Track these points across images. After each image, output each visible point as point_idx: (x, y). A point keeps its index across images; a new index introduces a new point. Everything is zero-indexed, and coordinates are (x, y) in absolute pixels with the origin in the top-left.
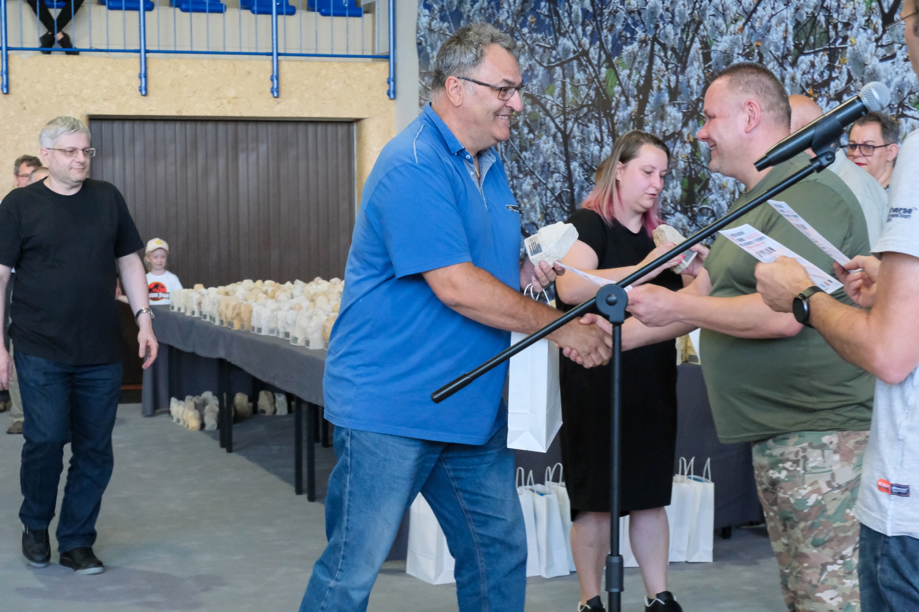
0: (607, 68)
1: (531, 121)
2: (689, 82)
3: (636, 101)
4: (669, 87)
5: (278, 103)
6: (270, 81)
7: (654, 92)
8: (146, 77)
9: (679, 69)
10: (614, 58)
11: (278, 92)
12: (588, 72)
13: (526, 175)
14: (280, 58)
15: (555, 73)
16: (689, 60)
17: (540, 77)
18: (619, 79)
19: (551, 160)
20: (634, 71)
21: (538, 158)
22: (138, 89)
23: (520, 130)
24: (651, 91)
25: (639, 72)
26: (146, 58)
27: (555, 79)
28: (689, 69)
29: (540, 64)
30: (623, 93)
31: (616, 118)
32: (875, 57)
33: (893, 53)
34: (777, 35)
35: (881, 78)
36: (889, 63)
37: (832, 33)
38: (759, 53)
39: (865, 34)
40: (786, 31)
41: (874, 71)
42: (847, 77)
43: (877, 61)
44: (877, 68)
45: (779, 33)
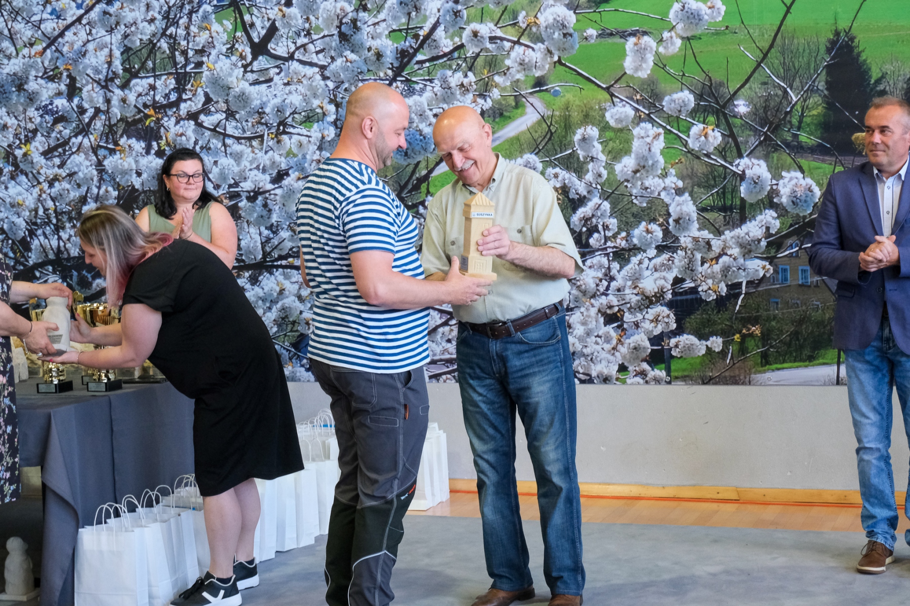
32: (243, 82)
33: (267, 78)
34: (96, 60)
35: (252, 101)
36: (264, 86)
37: (180, 59)
38: (69, 76)
39: (228, 61)
40: (111, 56)
41: (243, 94)
42: (203, 99)
43: (247, 84)
44: (247, 91)
45: (100, 58)
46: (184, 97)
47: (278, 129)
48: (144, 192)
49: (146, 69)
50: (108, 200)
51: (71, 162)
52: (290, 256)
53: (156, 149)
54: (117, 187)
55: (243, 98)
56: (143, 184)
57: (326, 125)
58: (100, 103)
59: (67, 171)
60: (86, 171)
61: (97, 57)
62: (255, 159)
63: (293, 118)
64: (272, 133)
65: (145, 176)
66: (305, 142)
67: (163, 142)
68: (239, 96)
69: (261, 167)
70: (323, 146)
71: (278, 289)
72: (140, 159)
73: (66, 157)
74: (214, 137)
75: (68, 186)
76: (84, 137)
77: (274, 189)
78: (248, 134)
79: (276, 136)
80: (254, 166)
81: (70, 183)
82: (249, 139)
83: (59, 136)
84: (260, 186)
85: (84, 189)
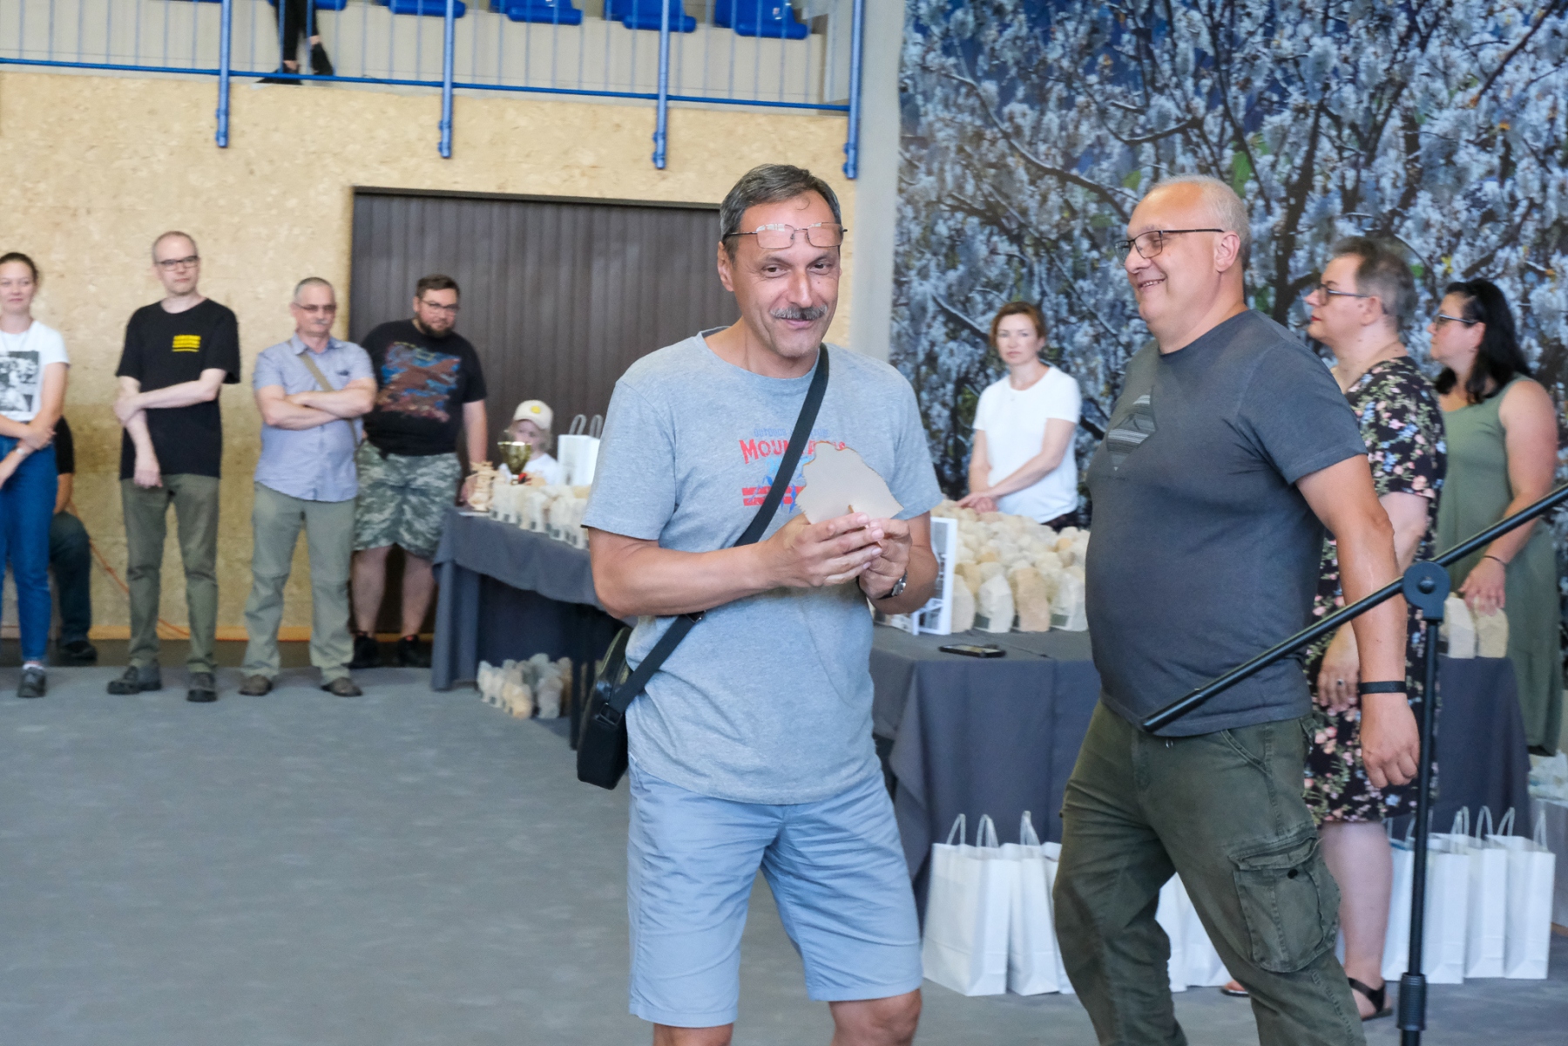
0: (1236, 149)
1: (1096, 229)
2: (1377, 181)
3: (1283, 207)
4: (1342, 188)
5: (664, 178)
6: (652, 142)
7: (1316, 196)
8: (450, 126)
9: (1362, 160)
10: (1247, 134)
11: (663, 159)
12: (1200, 155)
13: (1082, 319)
14: (671, 103)
15: (1141, 152)
16: (1380, 146)
17: (1115, 158)
18: (1254, 170)
19: (1128, 297)
20: (1282, 159)
21: (1105, 293)
22: (436, 146)
23: (1074, 243)
24: (1310, 193)
25: (1291, 161)
26: (452, 96)
27: (1140, 163)
28: (1378, 161)
29: (1117, 137)
30: (1261, 193)
34: (1536, 115)
38: (1505, 143)
40: (1555, 107)
54: (1540, 339)
58: (1535, 191)
61: (1538, 110)
76: (1511, 249)
83: (1484, 245)
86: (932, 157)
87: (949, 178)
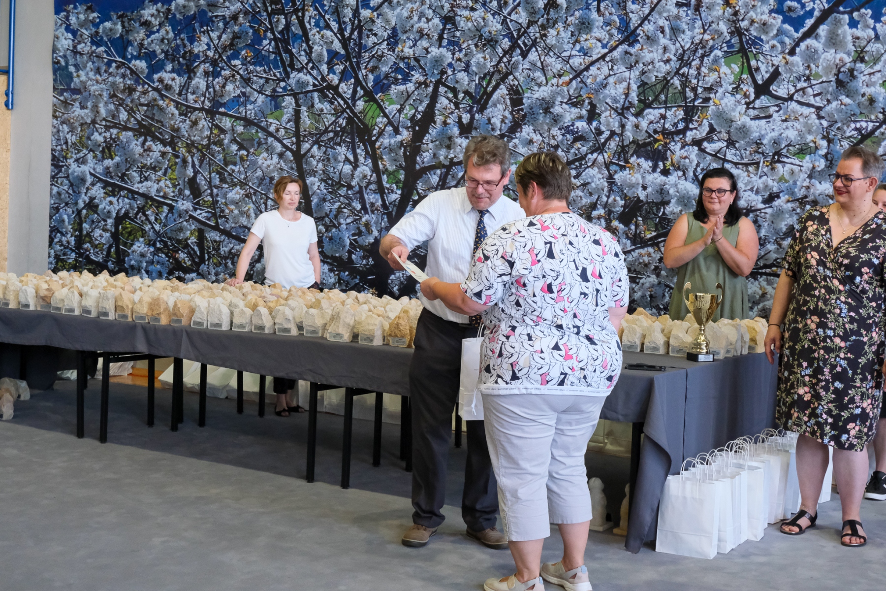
0: (367, 101)
1: (243, 140)
2: (489, 120)
3: (408, 131)
4: (460, 121)
7: (439, 125)
9: (475, 109)
10: (376, 94)
12: (336, 103)
15: (284, 101)
16: (490, 103)
17: (259, 103)
18: (384, 112)
19: (275, 174)
20: (407, 107)
24: (432, 124)
25: (415, 108)
27: (283, 107)
28: (489, 110)
29: (260, 93)
30: (390, 123)
31: (378, 144)
32: (744, 116)
33: (767, 114)
34: (615, 91)
35: (752, 133)
36: (763, 121)
37: (690, 94)
38: (591, 103)
39: (733, 98)
40: (628, 88)
41: (744, 127)
42: (708, 129)
43: (748, 119)
44: (748, 125)
45: (619, 90)
46: (691, 126)
47: (774, 158)
48: (648, 203)
49: (659, 102)
50: (615, 208)
51: (586, 175)
52: (774, 266)
53: (662, 168)
54: (624, 197)
55: (744, 131)
56: (647, 196)
57: (817, 157)
58: (616, 127)
59: (582, 182)
60: (598, 182)
61: (616, 89)
62: (750, 182)
63: (788, 150)
64: (767, 161)
65: (649, 190)
66: (797, 171)
67: (668, 163)
68: (740, 128)
69: (755, 189)
70: (813, 175)
71: (760, 292)
72: (647, 175)
73: (581, 170)
74: (714, 161)
75: (581, 194)
76: (599, 154)
77: (764, 208)
78: (745, 161)
79: (771, 164)
80: (749, 188)
81: (583, 191)
82: (746, 165)
83: (577, 152)
84: (753, 205)
85: (595, 197)
86: (86, 100)
87: (103, 112)
